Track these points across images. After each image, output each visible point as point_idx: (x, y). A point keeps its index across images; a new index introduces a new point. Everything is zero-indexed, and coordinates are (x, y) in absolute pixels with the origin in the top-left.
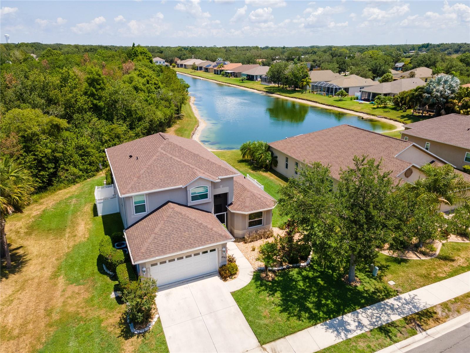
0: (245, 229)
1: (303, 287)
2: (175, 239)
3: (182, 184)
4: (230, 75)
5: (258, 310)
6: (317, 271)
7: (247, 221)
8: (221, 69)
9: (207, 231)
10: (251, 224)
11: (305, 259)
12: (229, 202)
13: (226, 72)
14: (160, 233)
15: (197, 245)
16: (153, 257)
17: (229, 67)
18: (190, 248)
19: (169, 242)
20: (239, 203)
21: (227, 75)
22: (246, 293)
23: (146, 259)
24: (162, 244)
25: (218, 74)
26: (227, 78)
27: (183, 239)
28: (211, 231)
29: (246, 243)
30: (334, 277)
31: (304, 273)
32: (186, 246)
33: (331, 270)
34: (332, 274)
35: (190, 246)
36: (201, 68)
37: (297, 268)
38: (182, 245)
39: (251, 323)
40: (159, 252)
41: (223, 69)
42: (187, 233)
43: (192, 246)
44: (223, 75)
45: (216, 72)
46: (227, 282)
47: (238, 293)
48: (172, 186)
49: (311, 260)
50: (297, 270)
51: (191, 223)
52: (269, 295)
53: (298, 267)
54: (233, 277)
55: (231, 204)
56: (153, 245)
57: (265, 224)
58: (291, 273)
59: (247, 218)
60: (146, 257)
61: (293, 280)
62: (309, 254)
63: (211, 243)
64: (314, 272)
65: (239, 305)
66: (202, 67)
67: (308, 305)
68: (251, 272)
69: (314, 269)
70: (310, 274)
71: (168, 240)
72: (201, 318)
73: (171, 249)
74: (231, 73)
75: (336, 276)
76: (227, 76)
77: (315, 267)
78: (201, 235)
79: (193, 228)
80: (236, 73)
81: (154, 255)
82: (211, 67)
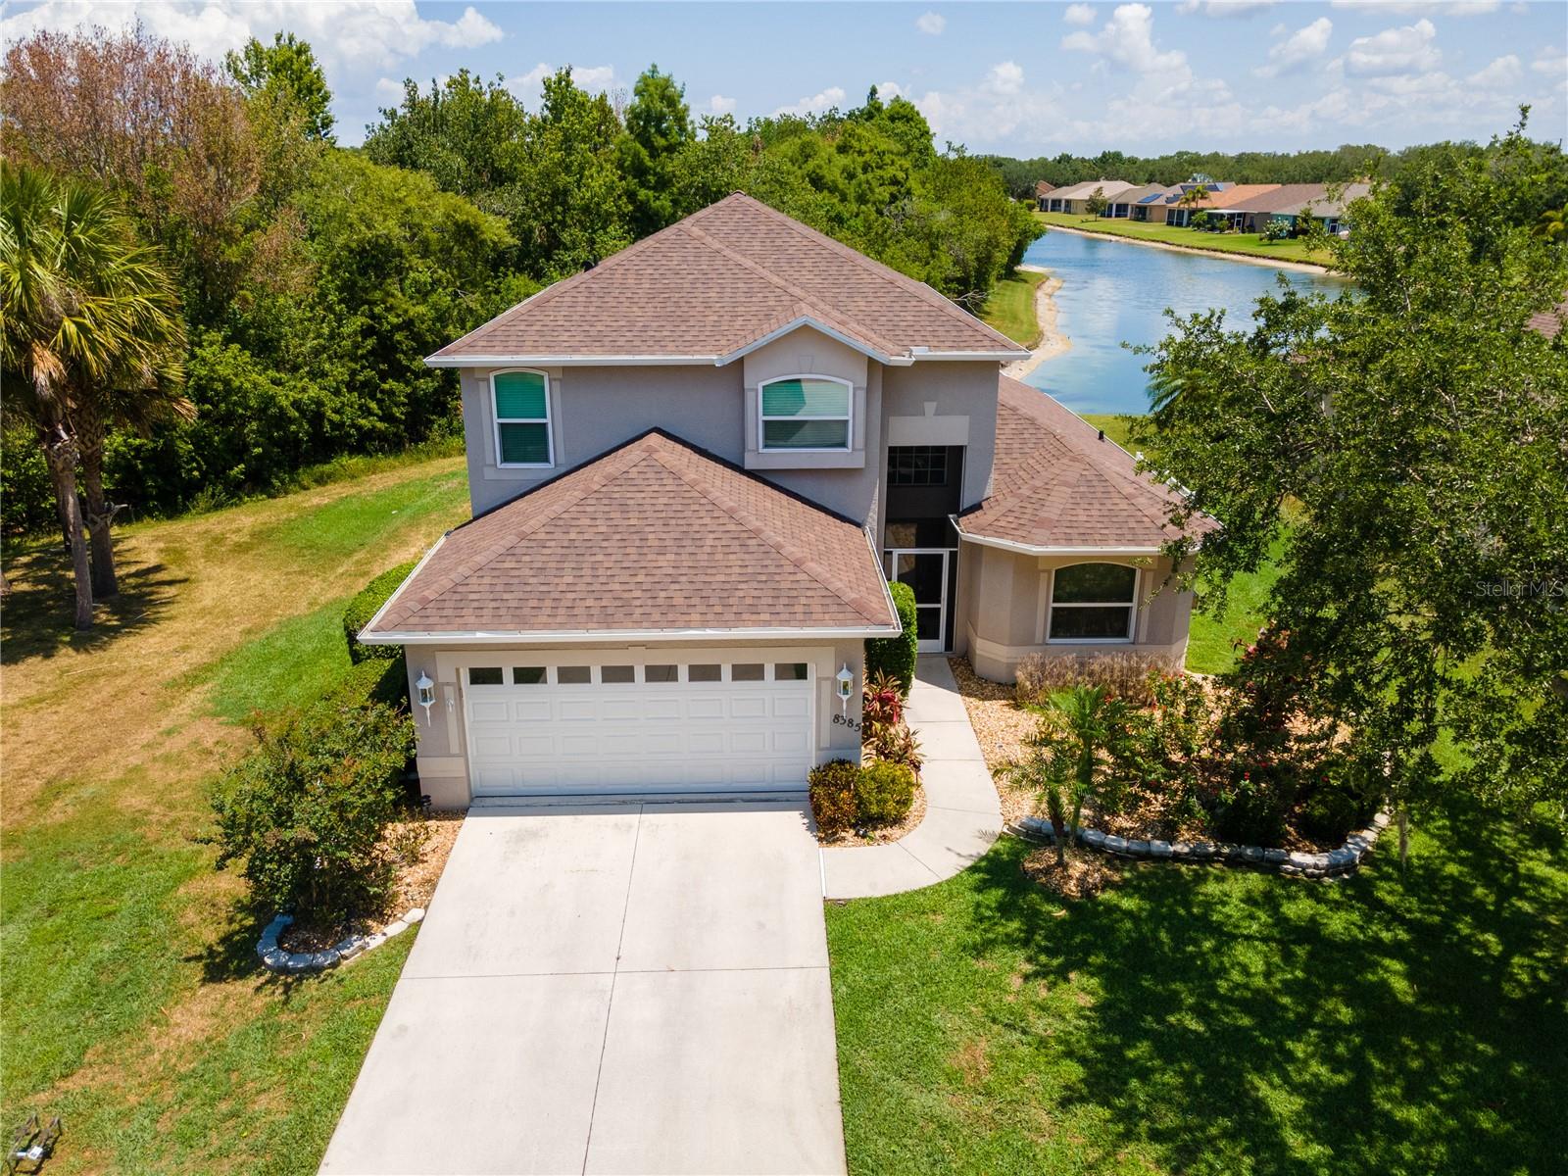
0: (1027, 641)
1: (1259, 982)
2: (600, 572)
3: (718, 350)
4: (1225, 222)
5: (931, 1030)
6: (1394, 917)
7: (1044, 604)
8: (1193, 205)
9: (772, 569)
10: (1064, 624)
11: (1327, 835)
12: (966, 501)
13: (1210, 215)
14: (542, 536)
15: (695, 617)
16: (465, 627)
17: (1228, 198)
18: (655, 625)
19: (570, 580)
20: (1011, 502)
21: (1212, 223)
22: (910, 923)
23: (429, 628)
24: (532, 580)
25: (1179, 224)
26: (1215, 235)
27: (640, 579)
28: (791, 569)
29: (1017, 707)
30: (1512, 977)
31: (1299, 909)
32: (639, 611)
33: (1499, 934)
34: (1504, 959)
35: (656, 617)
36: (1121, 210)
37: (1262, 870)
38: (625, 604)
39: (855, 1087)
40: (502, 612)
41: (1201, 204)
42: (672, 557)
43: (670, 617)
44: (1198, 225)
45: (1175, 219)
46: (835, 850)
47: (864, 914)
48: (672, 353)
49: (1365, 853)
50: (1255, 881)
51: (707, 521)
52: (1036, 975)
53: (1272, 868)
54: (878, 833)
55: (977, 507)
56: (486, 580)
57: (1143, 638)
58: (1211, 888)
59: (1045, 589)
60: (431, 620)
61: (1216, 930)
62: (1366, 822)
63: (767, 624)
64: (1368, 919)
65: (837, 974)
66: (1126, 205)
67: (1264, 1090)
68: (983, 835)
69: (1380, 904)
70: (1337, 923)
71: (568, 572)
72: (608, 980)
73: (562, 611)
74: (1232, 216)
75: (1525, 978)
76: (1213, 229)
77: (1380, 894)
78: (733, 578)
79: (709, 542)
80: (1253, 216)
81: (472, 619)
82: (1161, 201)
